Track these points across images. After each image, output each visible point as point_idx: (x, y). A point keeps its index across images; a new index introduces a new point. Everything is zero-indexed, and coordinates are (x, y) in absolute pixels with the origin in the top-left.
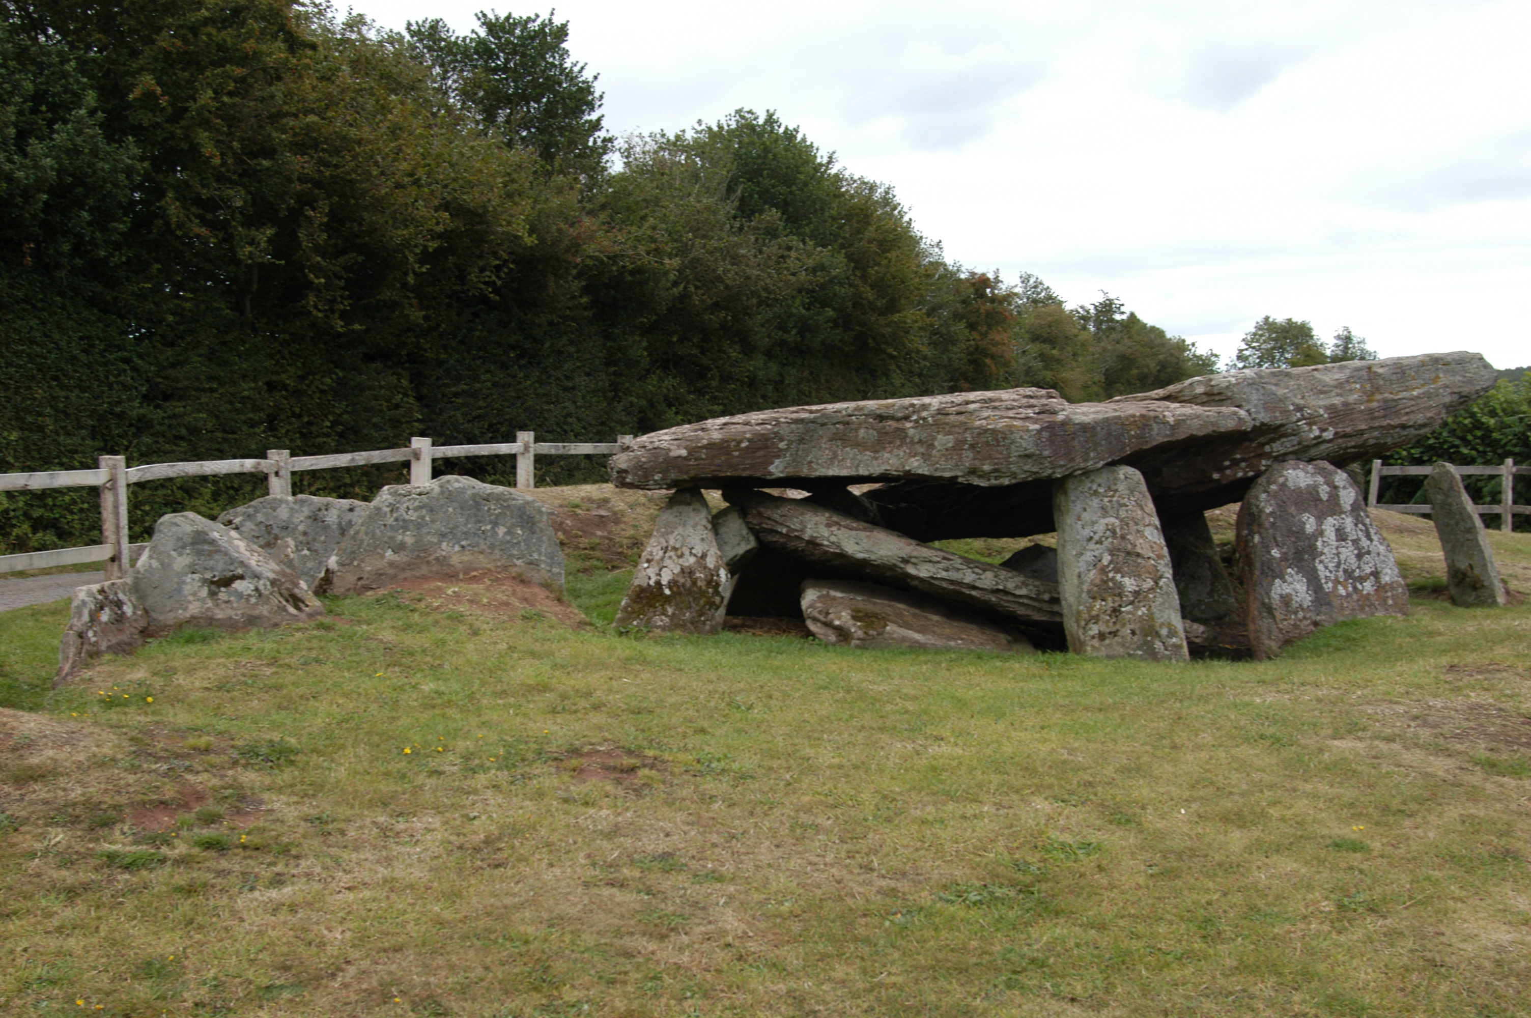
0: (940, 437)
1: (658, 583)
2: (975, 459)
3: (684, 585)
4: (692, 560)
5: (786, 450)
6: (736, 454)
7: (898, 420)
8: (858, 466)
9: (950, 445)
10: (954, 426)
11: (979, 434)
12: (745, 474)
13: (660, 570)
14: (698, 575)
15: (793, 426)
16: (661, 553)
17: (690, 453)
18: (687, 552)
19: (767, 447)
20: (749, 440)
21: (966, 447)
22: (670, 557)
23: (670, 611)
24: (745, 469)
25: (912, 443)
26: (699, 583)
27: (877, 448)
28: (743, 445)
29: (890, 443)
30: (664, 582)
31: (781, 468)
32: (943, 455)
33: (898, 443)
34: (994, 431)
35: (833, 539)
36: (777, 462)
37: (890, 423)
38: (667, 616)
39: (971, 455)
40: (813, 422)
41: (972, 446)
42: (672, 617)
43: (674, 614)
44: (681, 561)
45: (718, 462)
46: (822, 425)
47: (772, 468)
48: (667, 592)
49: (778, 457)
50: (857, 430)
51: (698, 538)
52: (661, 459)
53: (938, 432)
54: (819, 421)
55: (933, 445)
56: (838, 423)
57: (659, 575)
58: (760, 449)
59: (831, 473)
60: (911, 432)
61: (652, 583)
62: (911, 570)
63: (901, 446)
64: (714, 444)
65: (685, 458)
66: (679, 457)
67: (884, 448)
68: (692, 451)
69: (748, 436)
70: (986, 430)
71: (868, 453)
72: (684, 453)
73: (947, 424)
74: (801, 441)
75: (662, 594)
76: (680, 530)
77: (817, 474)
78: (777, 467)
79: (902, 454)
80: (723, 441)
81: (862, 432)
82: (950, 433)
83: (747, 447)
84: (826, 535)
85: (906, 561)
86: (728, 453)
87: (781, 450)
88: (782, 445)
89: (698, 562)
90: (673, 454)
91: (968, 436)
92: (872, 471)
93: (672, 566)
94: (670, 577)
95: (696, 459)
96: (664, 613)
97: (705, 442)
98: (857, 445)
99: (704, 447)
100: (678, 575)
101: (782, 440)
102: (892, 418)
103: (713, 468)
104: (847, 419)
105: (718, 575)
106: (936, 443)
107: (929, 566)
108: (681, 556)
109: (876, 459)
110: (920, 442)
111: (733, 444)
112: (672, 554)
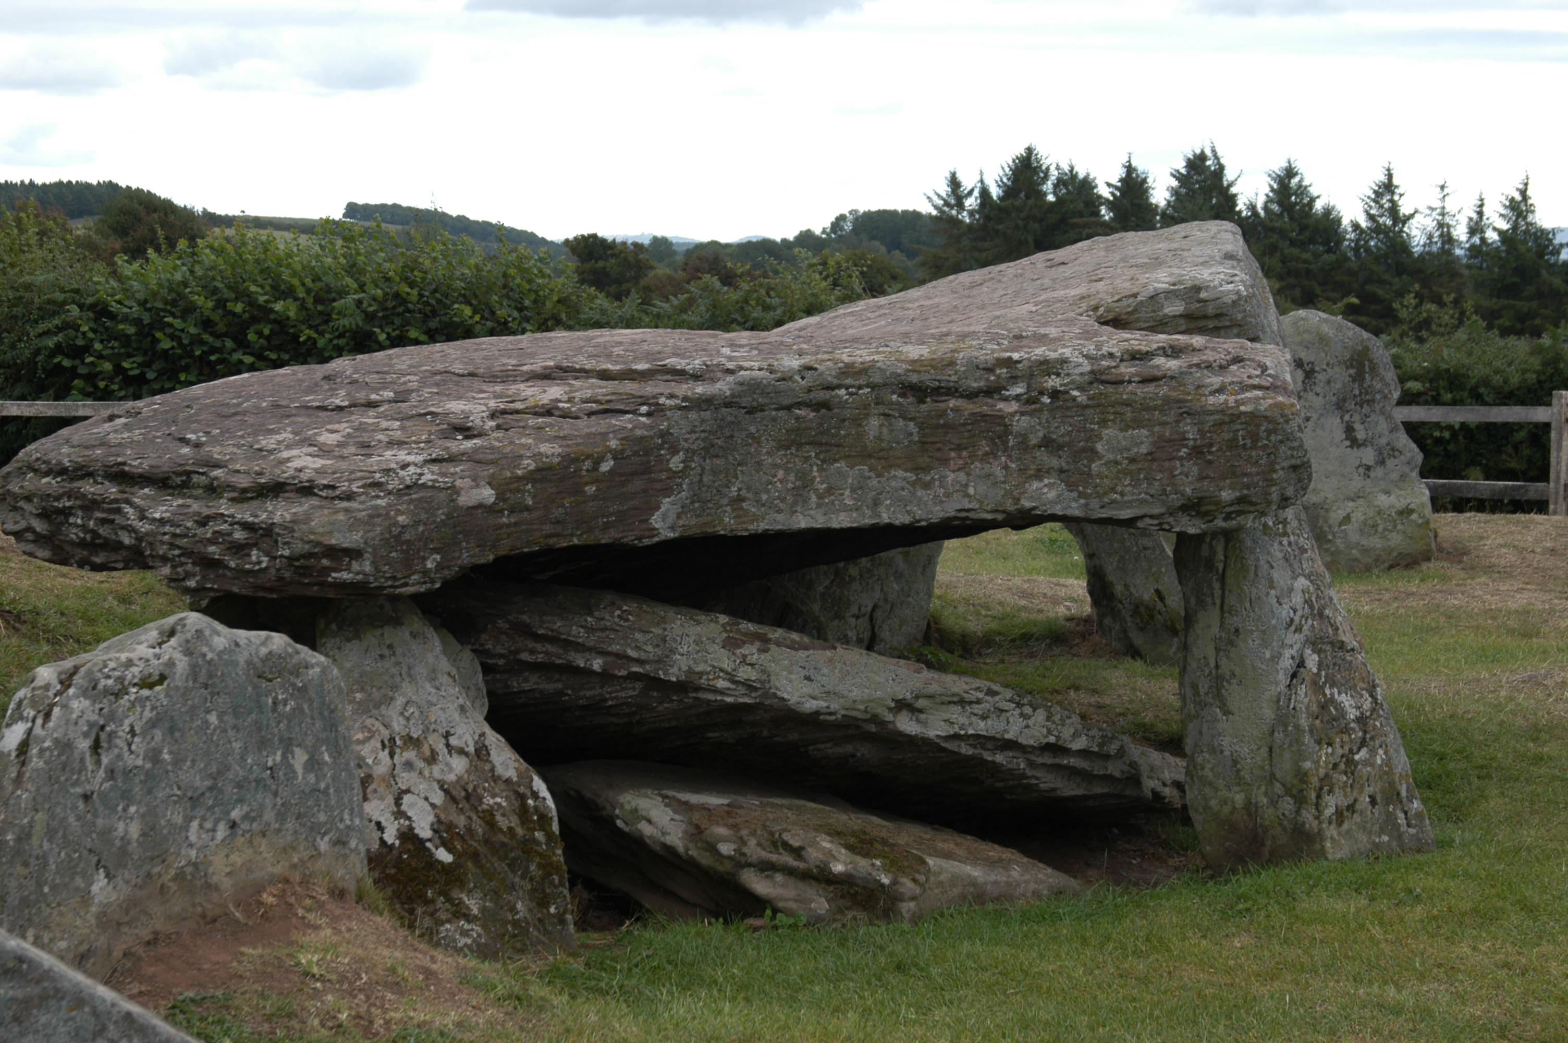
0: (1107, 432)
1: (408, 836)
2: (1201, 478)
3: (470, 830)
4: (459, 765)
5: (683, 473)
6: (591, 489)
7: (971, 395)
8: (876, 503)
9: (1144, 449)
10: (1148, 409)
11: (1220, 424)
12: (605, 539)
13: (398, 801)
14: (489, 801)
15: (693, 415)
16: (384, 755)
17: (500, 497)
18: (441, 747)
19: (647, 470)
20: (617, 455)
21: (1184, 452)
22: (409, 765)
23: (473, 904)
24: (607, 527)
25: (1024, 445)
26: (503, 822)
27: (923, 460)
28: (605, 467)
29: (959, 448)
30: (424, 830)
31: (672, 517)
32: (1126, 473)
33: (984, 447)
34: (1254, 418)
35: (746, 673)
36: (666, 503)
37: (952, 403)
38: (468, 917)
39: (1195, 469)
40: (728, 405)
41: (1197, 452)
42: (486, 918)
43: (483, 910)
44: (436, 770)
45: (558, 512)
46: (751, 411)
47: (656, 520)
48: (443, 855)
49: (667, 491)
50: (857, 421)
51: (453, 708)
52: (441, 515)
53: (1103, 423)
54: (746, 401)
55: (1093, 451)
56: (799, 405)
57: (399, 814)
58: (635, 473)
59: (802, 522)
60: (1021, 423)
61: (390, 836)
62: (906, 725)
63: (993, 454)
64: (550, 468)
65: (490, 510)
66: (480, 506)
67: (945, 462)
68: (503, 489)
69: (613, 444)
70: (1236, 417)
71: (900, 473)
72: (487, 494)
73: (1127, 404)
74: (708, 451)
75: (432, 863)
76: (408, 690)
77: (762, 526)
78: (664, 517)
79: (999, 473)
80: (568, 460)
81: (874, 424)
82: (1137, 423)
83: (611, 471)
84: (727, 665)
85: (901, 705)
86: (578, 491)
87: (673, 474)
88: (676, 463)
89: (473, 769)
90: (464, 500)
91: (1190, 431)
92: (919, 514)
93: (422, 787)
94: (431, 818)
95: (512, 511)
96: (460, 912)
97: (529, 464)
98: (865, 455)
99: (530, 477)
100: (444, 808)
101: (674, 451)
102: (952, 391)
103: (548, 528)
104: (822, 395)
105: (535, 795)
106: (1099, 447)
107: (954, 712)
108: (432, 759)
109: (927, 486)
110: (1047, 443)
111: (587, 465)
112: (410, 755)
